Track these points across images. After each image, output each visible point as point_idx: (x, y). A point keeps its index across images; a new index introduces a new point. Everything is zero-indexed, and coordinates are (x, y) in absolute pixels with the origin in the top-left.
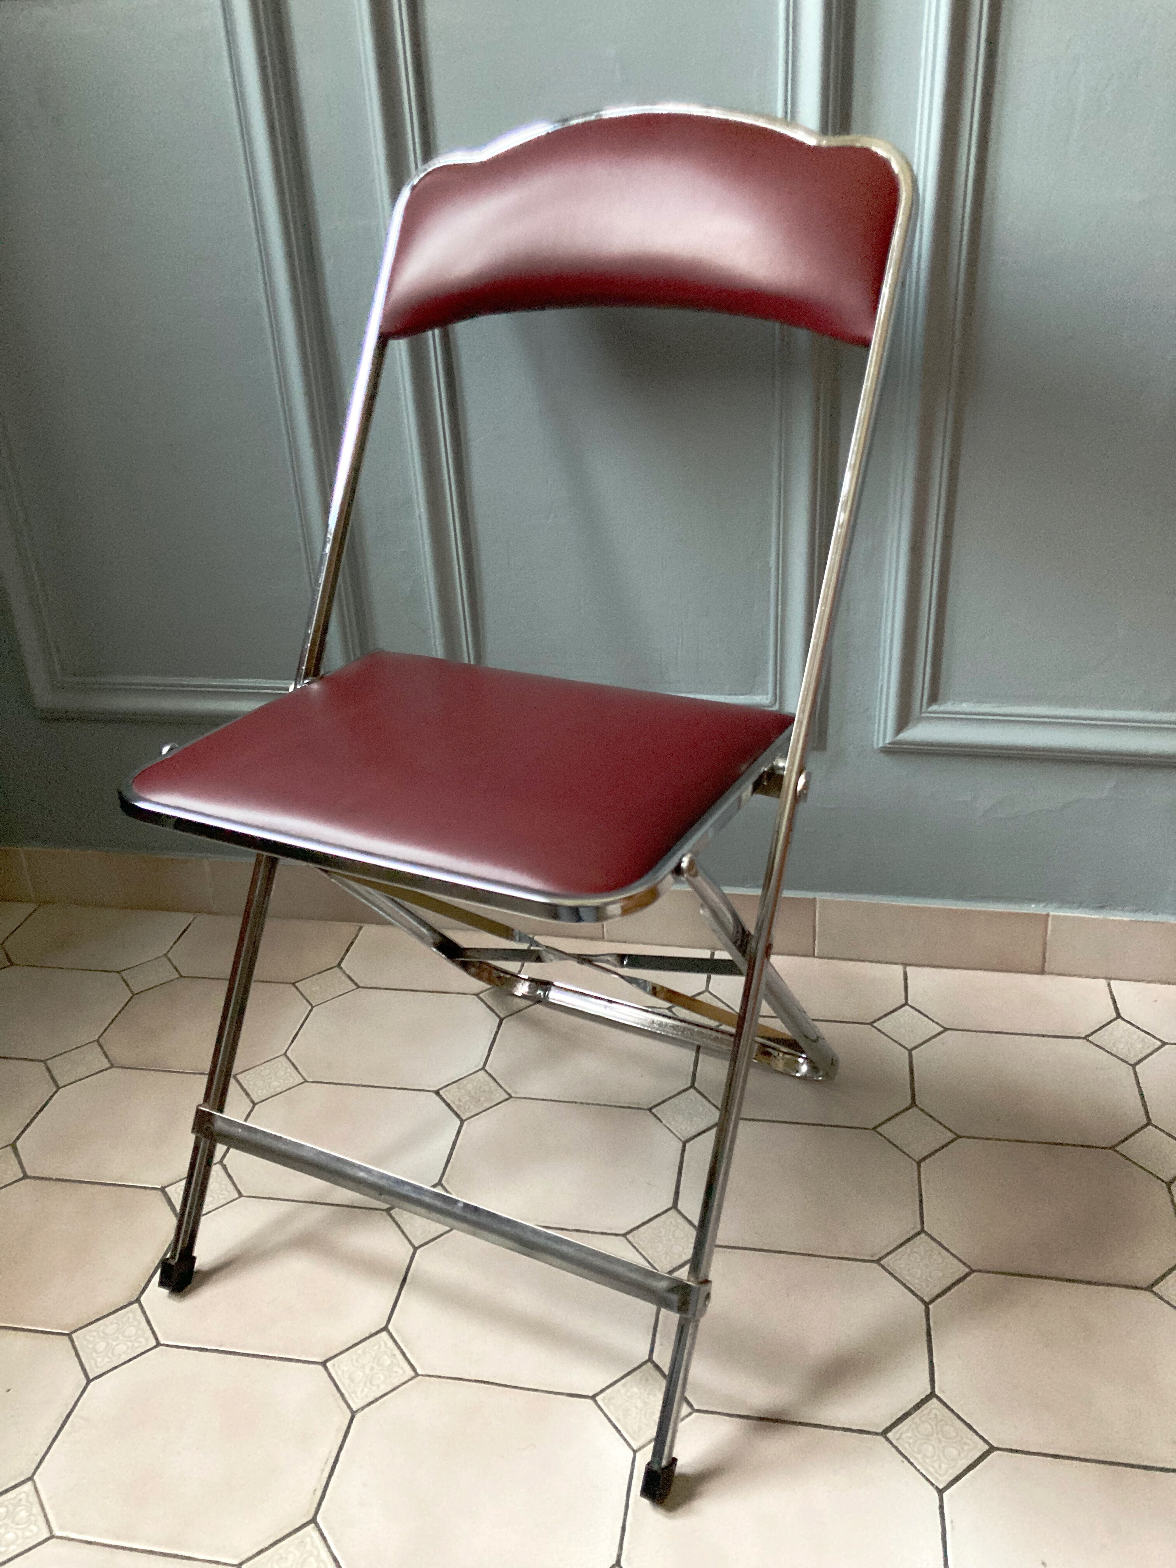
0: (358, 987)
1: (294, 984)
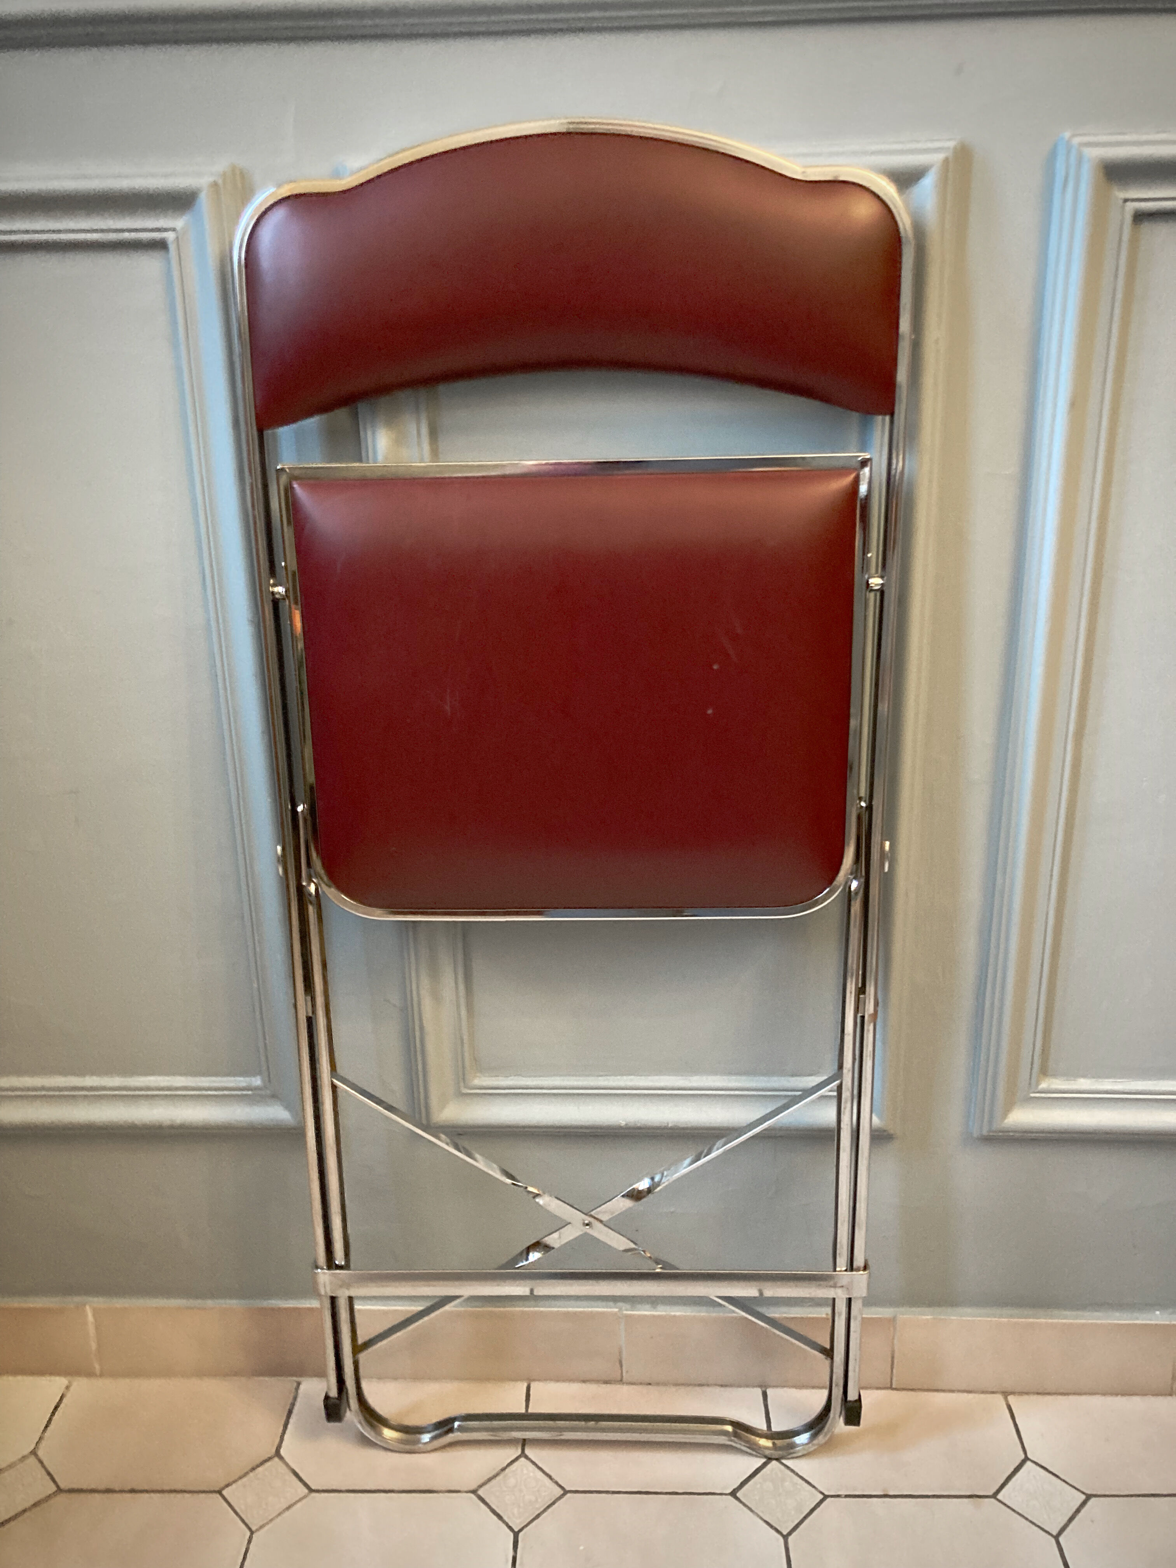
1: (220, 1492)
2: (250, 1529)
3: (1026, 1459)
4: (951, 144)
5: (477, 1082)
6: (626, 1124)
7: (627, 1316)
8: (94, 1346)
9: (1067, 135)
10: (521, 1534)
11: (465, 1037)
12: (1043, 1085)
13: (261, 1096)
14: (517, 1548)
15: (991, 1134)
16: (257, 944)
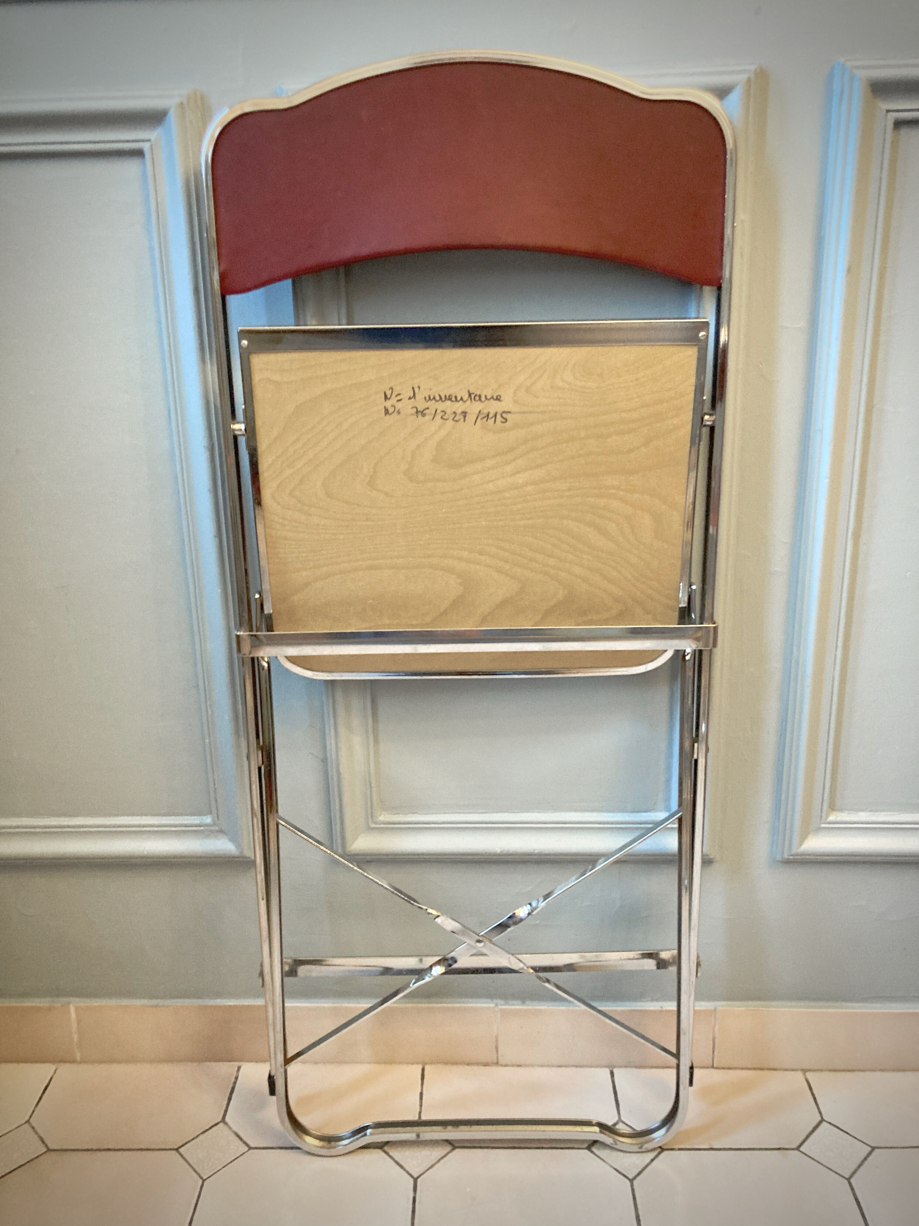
0: (250, 1148)
1: (177, 1150)
2: (201, 1178)
3: (822, 1120)
4: (753, 68)
5: (382, 818)
6: (501, 852)
7: (501, 1010)
8: (75, 1037)
9: (842, 60)
10: (419, 1180)
11: (373, 781)
12: (832, 818)
13: (211, 831)
14: (416, 1190)
15: (791, 857)
16: (209, 707)
